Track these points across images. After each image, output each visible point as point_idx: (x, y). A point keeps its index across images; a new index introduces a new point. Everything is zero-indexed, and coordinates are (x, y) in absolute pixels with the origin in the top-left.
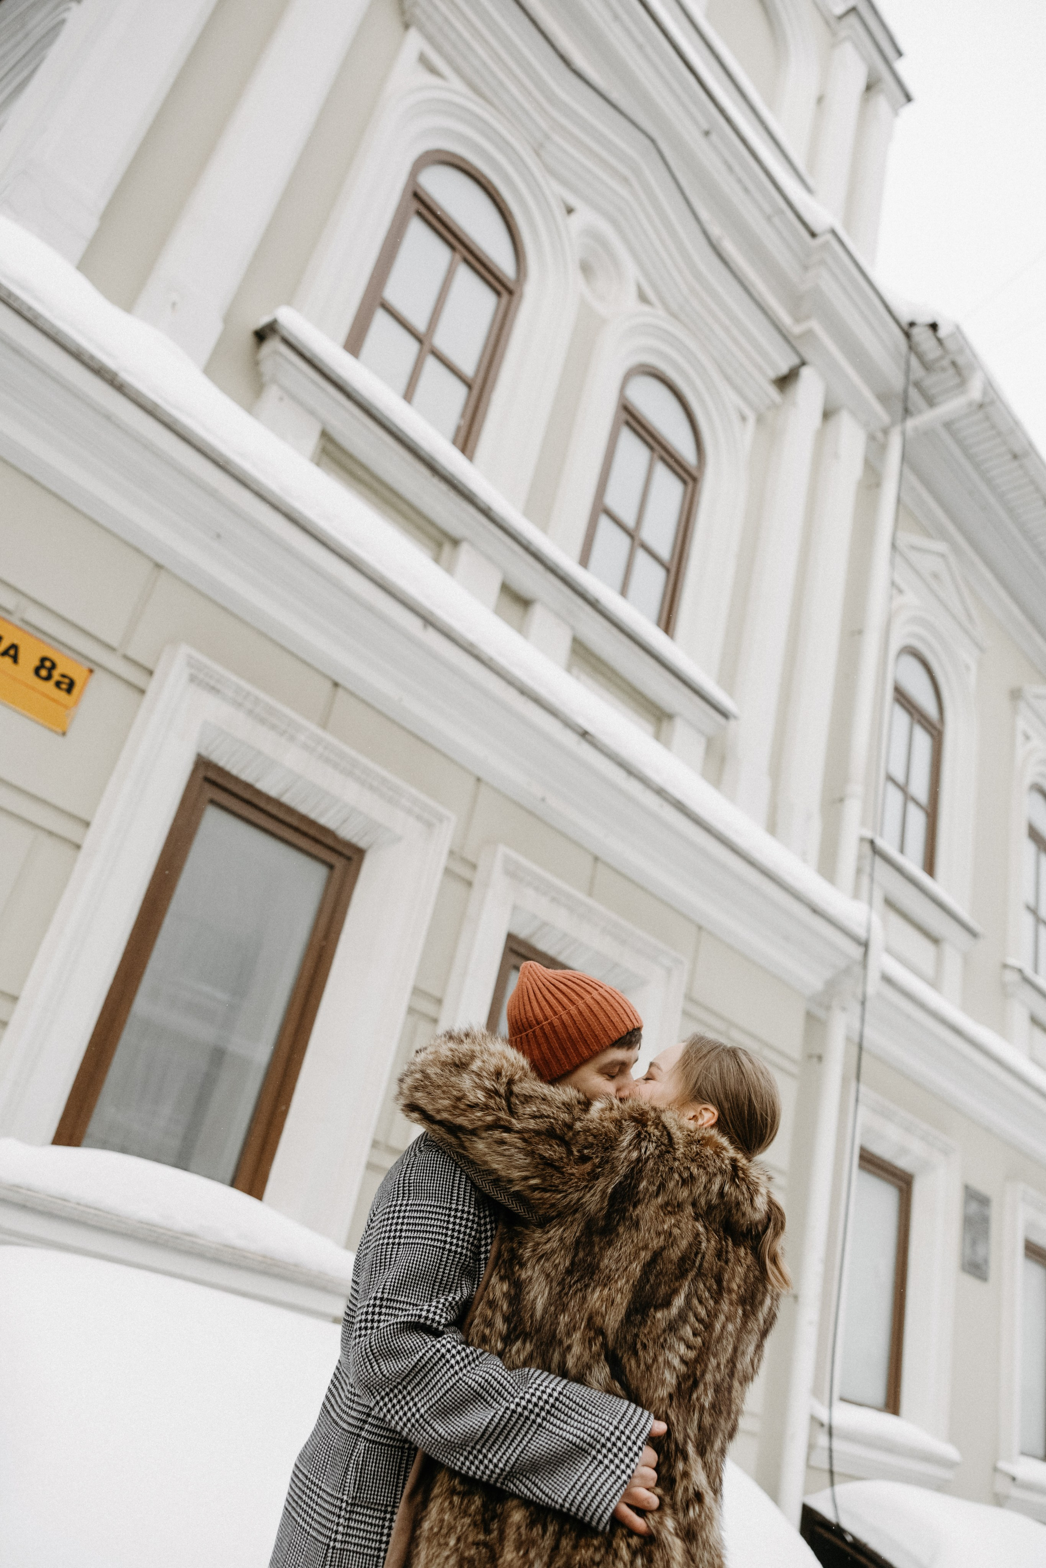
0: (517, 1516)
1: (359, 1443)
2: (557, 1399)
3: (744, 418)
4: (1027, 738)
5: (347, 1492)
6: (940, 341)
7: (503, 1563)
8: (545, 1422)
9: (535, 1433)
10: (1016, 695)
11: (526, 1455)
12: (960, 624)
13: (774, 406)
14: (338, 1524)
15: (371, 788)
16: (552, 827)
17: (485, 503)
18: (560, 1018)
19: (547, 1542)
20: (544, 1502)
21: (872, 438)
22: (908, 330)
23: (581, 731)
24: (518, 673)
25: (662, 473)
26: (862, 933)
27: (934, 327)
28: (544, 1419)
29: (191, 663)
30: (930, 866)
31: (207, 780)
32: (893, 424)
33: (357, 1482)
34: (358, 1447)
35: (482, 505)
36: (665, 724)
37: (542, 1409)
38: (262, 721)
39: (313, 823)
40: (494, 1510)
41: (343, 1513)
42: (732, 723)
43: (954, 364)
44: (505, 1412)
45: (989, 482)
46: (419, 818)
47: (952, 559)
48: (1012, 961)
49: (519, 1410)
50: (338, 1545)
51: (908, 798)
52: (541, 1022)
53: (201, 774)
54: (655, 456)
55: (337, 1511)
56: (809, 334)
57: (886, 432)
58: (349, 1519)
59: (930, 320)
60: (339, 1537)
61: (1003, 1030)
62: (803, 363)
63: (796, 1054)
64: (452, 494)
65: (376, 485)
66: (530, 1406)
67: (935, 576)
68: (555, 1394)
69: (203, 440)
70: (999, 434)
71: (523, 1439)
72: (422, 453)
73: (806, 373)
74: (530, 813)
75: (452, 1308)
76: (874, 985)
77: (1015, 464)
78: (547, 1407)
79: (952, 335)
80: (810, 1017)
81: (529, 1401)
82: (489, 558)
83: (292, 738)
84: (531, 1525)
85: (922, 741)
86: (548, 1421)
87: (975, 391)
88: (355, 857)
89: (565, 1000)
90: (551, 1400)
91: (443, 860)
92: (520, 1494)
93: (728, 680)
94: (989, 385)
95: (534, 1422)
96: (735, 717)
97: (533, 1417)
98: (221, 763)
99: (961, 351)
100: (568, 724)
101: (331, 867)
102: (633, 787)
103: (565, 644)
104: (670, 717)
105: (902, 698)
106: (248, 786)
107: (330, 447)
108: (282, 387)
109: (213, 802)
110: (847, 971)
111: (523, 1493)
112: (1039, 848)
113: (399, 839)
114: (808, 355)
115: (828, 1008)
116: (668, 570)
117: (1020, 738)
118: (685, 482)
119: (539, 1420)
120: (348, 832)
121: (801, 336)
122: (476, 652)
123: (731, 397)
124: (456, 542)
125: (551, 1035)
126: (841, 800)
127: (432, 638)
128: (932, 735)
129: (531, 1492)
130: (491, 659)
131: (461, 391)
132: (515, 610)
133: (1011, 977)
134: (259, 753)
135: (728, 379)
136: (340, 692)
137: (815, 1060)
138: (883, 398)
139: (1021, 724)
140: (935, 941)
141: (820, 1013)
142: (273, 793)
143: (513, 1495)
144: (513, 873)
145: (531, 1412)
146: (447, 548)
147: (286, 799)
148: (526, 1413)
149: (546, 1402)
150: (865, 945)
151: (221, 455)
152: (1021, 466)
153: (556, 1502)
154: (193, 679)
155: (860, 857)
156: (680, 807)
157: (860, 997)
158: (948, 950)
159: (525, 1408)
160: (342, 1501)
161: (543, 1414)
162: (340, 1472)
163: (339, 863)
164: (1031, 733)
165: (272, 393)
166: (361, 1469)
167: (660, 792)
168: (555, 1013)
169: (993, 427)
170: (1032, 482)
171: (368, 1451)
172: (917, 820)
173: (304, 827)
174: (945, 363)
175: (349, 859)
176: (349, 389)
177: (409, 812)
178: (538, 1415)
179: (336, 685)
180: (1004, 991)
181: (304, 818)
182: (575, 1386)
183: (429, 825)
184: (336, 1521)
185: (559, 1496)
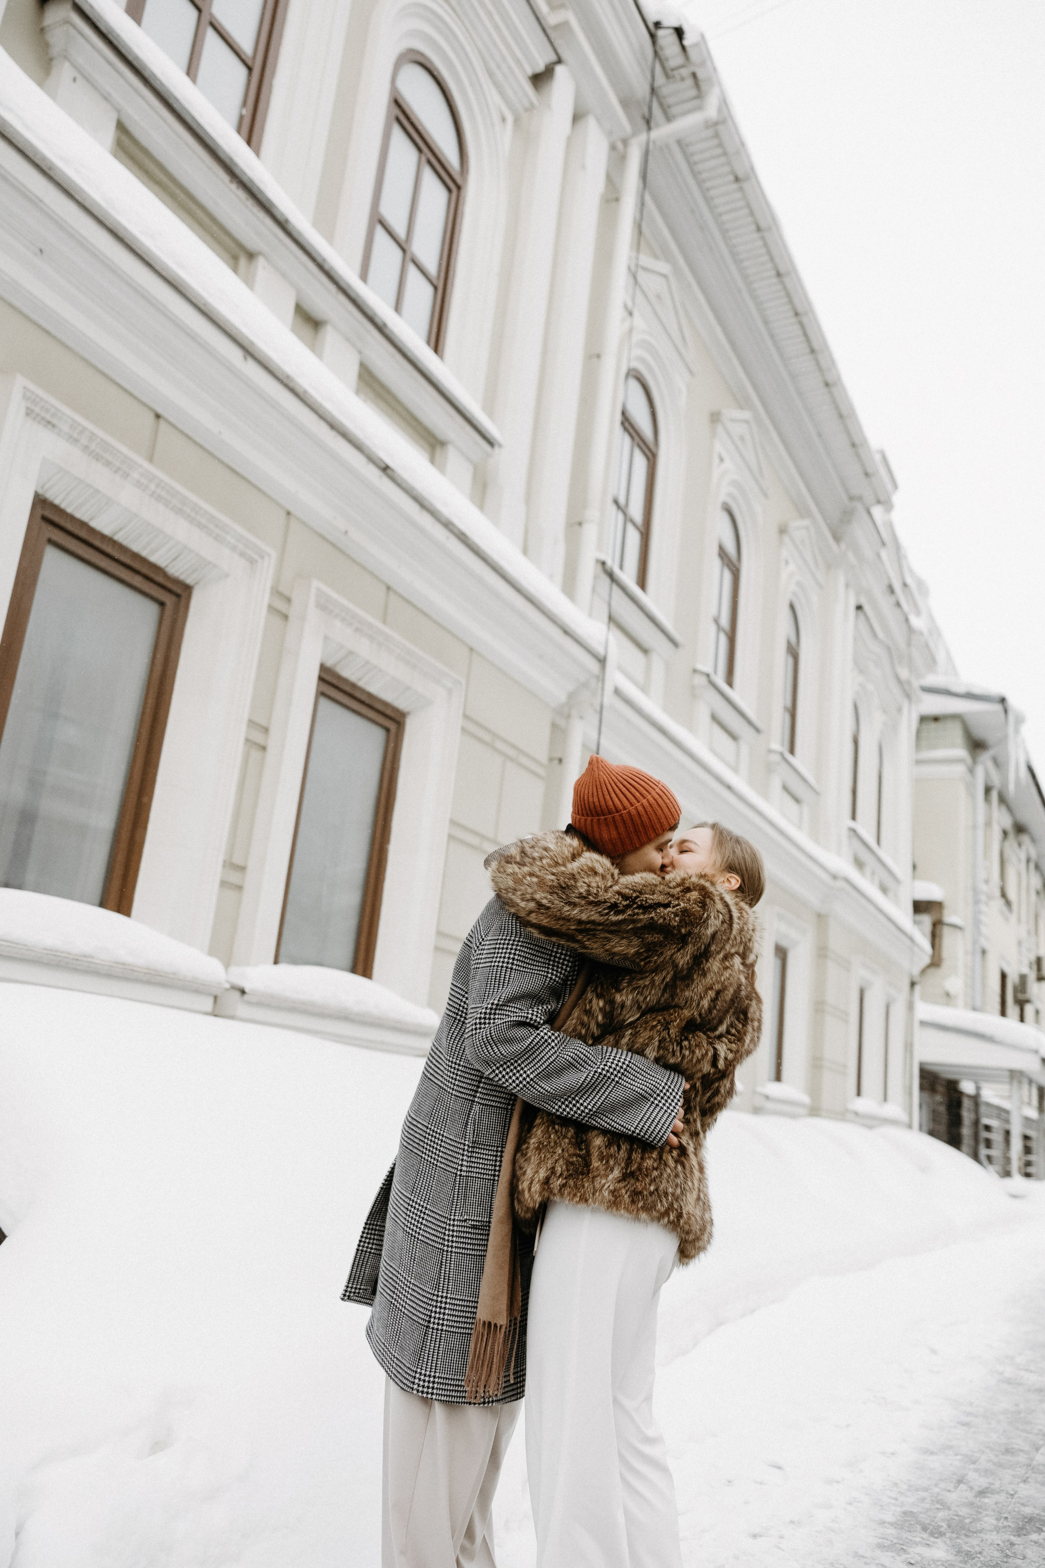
0: (598, 1141)
1: (474, 1106)
2: (628, 1066)
3: (504, 120)
4: (722, 460)
5: (468, 1139)
6: (683, 48)
7: (593, 1168)
8: (621, 1080)
9: (614, 1087)
10: (715, 418)
11: (608, 1100)
12: (675, 345)
13: (530, 109)
14: (462, 1160)
15: (200, 526)
16: (354, 561)
17: (282, 214)
18: (636, 809)
19: (623, 1154)
20: (620, 1130)
21: (613, 148)
22: (654, 29)
23: (383, 466)
24: (329, 406)
25: (429, 179)
26: (601, 651)
27: (679, 32)
28: (620, 1078)
29: (27, 396)
30: (642, 582)
31: (45, 519)
32: (635, 134)
33: (476, 1131)
34: (474, 1109)
35: (279, 217)
36: (438, 450)
37: (619, 1072)
38: (97, 458)
39: (144, 560)
40: (582, 1138)
41: (465, 1153)
42: (496, 448)
43: (694, 75)
44: (594, 1074)
45: (708, 201)
46: (242, 554)
47: (672, 279)
48: (700, 667)
49: (604, 1072)
50: (464, 1174)
51: (628, 519)
52: (621, 811)
53: (39, 512)
54: (424, 159)
55: (461, 1151)
56: (564, 26)
57: (625, 142)
58: (471, 1157)
59: (676, 25)
60: (464, 1168)
61: (690, 726)
62: (559, 61)
63: (544, 759)
64: (250, 203)
65: (173, 187)
66: (611, 1070)
67: (658, 297)
68: (627, 1062)
69: (26, 141)
70: (725, 154)
71: (605, 1091)
72: (221, 154)
73: (560, 71)
74: (333, 545)
75: (546, 1013)
76: (609, 698)
77: (734, 186)
78: (622, 1071)
79: (696, 45)
80: (554, 726)
81: (610, 1067)
82: (284, 275)
83: (126, 476)
84: (608, 1146)
85: (640, 462)
86: (623, 1080)
87: (711, 111)
88: (184, 595)
89: (637, 794)
90: (625, 1067)
91: (265, 598)
92: (601, 1127)
93: (490, 405)
94: (724, 102)
95: (613, 1080)
96: (500, 446)
97: (613, 1077)
98: (57, 502)
99: (703, 64)
100: (372, 459)
101: (162, 604)
102: (425, 520)
103: (355, 369)
104: (443, 444)
105: (627, 424)
106: (83, 524)
107: (126, 141)
108: (74, 66)
109: (50, 542)
110: (585, 685)
111: (603, 1126)
112: (723, 563)
113: (227, 575)
114: (565, 55)
115: (569, 716)
116: (436, 288)
117: (716, 460)
118: (449, 190)
119: (617, 1079)
120: (177, 570)
121: (557, 27)
122: (291, 385)
123: (494, 98)
124: (251, 256)
125: (629, 822)
126: (580, 524)
127: (251, 369)
128: (648, 458)
129: (610, 1125)
130: (305, 392)
131: (241, 72)
132: (307, 330)
133: (700, 680)
134: (97, 491)
135: (491, 75)
136: (162, 424)
137: (556, 762)
138: (625, 103)
139: (718, 447)
140: (645, 651)
141: (562, 722)
142: (107, 531)
143: (596, 1128)
144: (325, 606)
145: (612, 1074)
146: (243, 261)
147: (119, 538)
148: (608, 1074)
149: (621, 1067)
150: (602, 661)
151: (44, 158)
152: (741, 189)
153: (630, 1130)
154: (29, 413)
155: (596, 577)
156: (463, 538)
157: (598, 708)
158: (654, 657)
159: (608, 1071)
160: (464, 1145)
161: (619, 1075)
162: (460, 1126)
163: (168, 599)
164: (725, 455)
165: (64, 72)
166: (478, 1122)
167: (448, 525)
168: (632, 805)
169: (720, 145)
170: (748, 206)
171: (482, 1111)
172: (634, 538)
173: (136, 565)
174: (685, 72)
175: (178, 596)
176: (146, 74)
177: (234, 549)
178: (616, 1076)
179: (158, 416)
180: (693, 693)
181: (136, 556)
182: (636, 1056)
183: (252, 562)
184: (461, 1158)
185: (632, 1126)
